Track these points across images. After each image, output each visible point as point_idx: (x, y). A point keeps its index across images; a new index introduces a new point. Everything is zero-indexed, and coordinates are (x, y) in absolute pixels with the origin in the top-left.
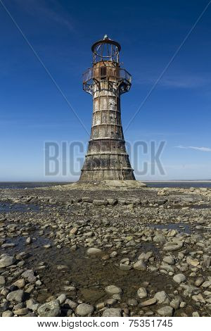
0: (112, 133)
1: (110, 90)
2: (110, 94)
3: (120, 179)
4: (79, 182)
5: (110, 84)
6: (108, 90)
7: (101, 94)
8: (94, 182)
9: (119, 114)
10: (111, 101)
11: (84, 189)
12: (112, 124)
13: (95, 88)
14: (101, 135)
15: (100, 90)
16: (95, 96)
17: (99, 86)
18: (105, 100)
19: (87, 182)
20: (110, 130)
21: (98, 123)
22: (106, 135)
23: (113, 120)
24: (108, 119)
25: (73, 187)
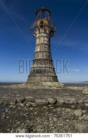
0: (46, 55)
1: (45, 33)
2: (45, 35)
3: (51, 81)
4: (27, 83)
5: (45, 30)
6: (44, 33)
7: (40, 35)
8: (35, 83)
9: (49, 46)
10: (46, 39)
11: (29, 88)
12: (46, 51)
13: (37, 32)
14: (40, 56)
15: (40, 33)
16: (37, 36)
17: (39, 31)
18: (42, 38)
19: (31, 83)
20: (45, 54)
21: (39, 50)
22: (43, 57)
23: (46, 49)
24: (44, 48)
25: (23, 86)
